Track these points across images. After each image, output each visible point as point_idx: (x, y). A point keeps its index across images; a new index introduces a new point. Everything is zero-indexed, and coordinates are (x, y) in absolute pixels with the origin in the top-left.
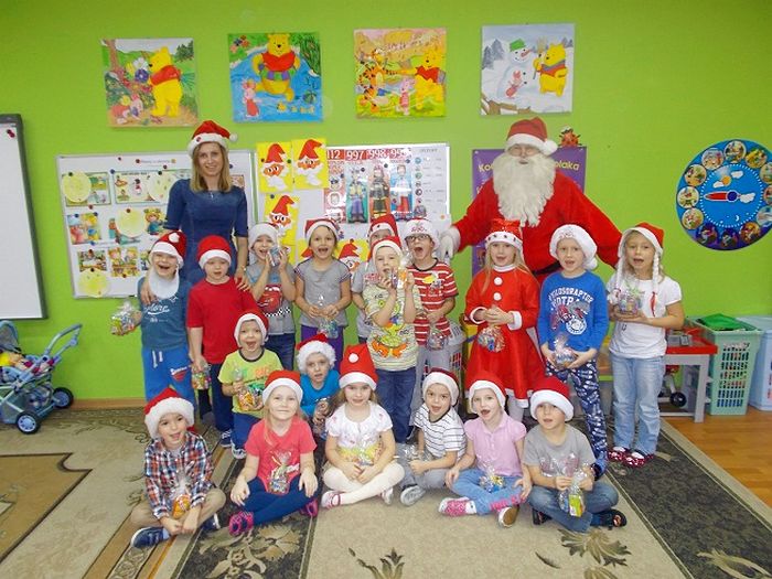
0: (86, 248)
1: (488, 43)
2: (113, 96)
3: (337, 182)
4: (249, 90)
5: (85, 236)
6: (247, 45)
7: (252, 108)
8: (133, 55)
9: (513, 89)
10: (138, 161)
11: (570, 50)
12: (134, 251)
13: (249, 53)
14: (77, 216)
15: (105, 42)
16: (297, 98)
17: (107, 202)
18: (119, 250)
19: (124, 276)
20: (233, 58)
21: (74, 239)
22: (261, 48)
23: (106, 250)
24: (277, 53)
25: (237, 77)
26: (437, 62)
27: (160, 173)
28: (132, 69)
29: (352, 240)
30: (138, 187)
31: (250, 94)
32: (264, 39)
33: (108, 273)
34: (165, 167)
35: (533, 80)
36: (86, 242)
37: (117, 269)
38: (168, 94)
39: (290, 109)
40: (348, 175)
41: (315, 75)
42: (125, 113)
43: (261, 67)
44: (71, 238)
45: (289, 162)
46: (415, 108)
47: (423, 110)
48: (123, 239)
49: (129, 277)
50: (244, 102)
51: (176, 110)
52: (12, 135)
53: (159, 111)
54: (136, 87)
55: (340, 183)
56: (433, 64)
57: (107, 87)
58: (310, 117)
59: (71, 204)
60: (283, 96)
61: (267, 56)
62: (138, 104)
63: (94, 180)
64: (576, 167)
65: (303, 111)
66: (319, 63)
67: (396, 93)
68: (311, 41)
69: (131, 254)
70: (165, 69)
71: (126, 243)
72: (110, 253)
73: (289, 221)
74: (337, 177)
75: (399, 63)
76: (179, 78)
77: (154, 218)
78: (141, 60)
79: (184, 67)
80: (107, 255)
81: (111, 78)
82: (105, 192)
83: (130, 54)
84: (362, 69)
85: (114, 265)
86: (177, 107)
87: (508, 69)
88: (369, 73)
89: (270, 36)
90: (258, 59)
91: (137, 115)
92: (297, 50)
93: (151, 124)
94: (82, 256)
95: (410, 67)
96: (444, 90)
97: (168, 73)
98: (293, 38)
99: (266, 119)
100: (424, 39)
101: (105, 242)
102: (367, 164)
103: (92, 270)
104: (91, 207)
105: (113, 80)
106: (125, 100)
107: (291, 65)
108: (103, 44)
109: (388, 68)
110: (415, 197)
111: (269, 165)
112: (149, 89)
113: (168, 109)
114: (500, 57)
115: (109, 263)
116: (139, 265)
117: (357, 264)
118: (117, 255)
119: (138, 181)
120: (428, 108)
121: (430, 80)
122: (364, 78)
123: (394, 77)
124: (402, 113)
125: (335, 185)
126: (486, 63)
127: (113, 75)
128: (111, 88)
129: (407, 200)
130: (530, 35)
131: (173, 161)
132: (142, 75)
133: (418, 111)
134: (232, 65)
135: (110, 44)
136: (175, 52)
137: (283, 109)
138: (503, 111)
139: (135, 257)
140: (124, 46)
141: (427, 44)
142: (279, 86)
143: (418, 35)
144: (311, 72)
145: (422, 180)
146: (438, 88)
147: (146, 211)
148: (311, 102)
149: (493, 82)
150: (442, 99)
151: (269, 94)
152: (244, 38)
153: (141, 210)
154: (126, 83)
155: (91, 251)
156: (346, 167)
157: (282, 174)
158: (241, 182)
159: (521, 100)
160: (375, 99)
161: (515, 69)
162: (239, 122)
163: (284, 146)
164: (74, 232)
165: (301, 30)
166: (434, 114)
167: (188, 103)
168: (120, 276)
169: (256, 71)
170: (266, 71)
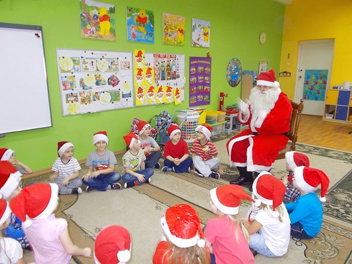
0: (69, 92)
1: (193, 24)
2: (84, 24)
4: (133, 29)
5: (69, 86)
6: (133, 11)
7: (134, 36)
8: (93, 8)
10: (92, 53)
11: (209, 29)
12: (90, 92)
13: (133, 15)
14: (66, 77)
16: (147, 34)
17: (79, 71)
18: (84, 92)
19: (86, 104)
20: (128, 16)
21: (64, 88)
22: (137, 14)
23: (78, 93)
24: (142, 17)
25: (129, 23)
27: (101, 59)
28: (93, 12)
29: (161, 86)
30: (93, 65)
31: (133, 31)
32: (138, 11)
33: (79, 103)
34: (103, 57)
35: (202, 37)
36: (69, 89)
37: (83, 101)
39: (145, 38)
41: (153, 26)
42: (89, 32)
43: (137, 21)
44: (62, 87)
45: (144, 57)
47: (179, 43)
48: (86, 88)
49: (88, 104)
50: (132, 33)
51: (108, 33)
52: (38, 37)
53: (101, 33)
54: (93, 21)
55: (158, 66)
56: (182, 28)
57: (81, 20)
58: (150, 41)
59: (64, 71)
60: (143, 33)
61: (139, 17)
62: (94, 29)
63: (74, 61)
64: (210, 64)
65: (149, 39)
66: (154, 22)
67: (173, 36)
68: (152, 14)
69: (89, 94)
70: (104, 16)
71: (86, 89)
72: (80, 94)
73: (142, 78)
74: (157, 64)
75: (174, 26)
76: (109, 20)
77: (98, 78)
78: (95, 10)
79: (111, 16)
80: (78, 95)
81: (83, 16)
82: (78, 66)
83: (91, 7)
84: (165, 26)
85: (82, 99)
88: (167, 29)
89: (140, 10)
90: (136, 18)
91: (93, 33)
92: (148, 17)
93: (99, 38)
94: (67, 95)
95: (177, 28)
97: (105, 18)
98: (147, 12)
99: (139, 41)
100: (180, 19)
101: (78, 89)
102: (166, 60)
103: (72, 102)
104: (72, 73)
105: (84, 17)
106: (88, 27)
107: (146, 22)
108: (80, 1)
109: (171, 27)
110: (177, 71)
111: (138, 58)
112: (98, 23)
113: (105, 32)
114: (196, 29)
115: (80, 98)
116: (92, 99)
117: (163, 95)
118: (83, 95)
119: (92, 62)
120: (181, 42)
121: (181, 33)
122: (165, 30)
123: (173, 31)
124: (175, 43)
126: (193, 30)
127: (84, 15)
128: (83, 20)
129: (175, 72)
130: (202, 23)
131: (106, 55)
132: (96, 17)
134: (128, 19)
135: (83, 1)
136: (108, 9)
137: (143, 38)
138: (197, 45)
140: (89, 3)
141: (181, 21)
142: (142, 29)
144: (151, 25)
145: (179, 66)
146: (183, 36)
147: (95, 75)
148: (151, 36)
149: (195, 36)
150: (183, 40)
151: (139, 32)
152: (132, 9)
153: (93, 75)
154: (89, 19)
155: (72, 93)
156: (160, 60)
157: (142, 62)
158: (129, 64)
159: (200, 43)
160: (168, 38)
161: (199, 33)
162: (129, 41)
163: (143, 51)
164: (64, 84)
165: (149, 9)
166: (182, 44)
167: (112, 31)
168: (84, 104)
169: (135, 22)
170: (138, 23)
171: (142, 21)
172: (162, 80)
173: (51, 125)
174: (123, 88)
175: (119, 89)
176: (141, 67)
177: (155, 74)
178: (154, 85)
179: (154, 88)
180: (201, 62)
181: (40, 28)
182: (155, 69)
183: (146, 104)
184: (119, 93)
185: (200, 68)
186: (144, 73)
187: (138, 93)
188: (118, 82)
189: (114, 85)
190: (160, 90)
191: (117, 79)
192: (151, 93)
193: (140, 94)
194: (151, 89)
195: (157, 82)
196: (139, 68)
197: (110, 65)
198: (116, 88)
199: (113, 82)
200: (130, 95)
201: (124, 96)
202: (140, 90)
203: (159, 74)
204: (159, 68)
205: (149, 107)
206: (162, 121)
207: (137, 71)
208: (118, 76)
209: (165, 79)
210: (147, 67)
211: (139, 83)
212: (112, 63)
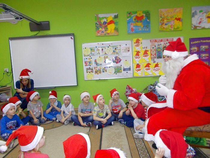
0: (88, 67)
1: (193, 11)
2: (97, 28)
3: (154, 48)
4: (132, 25)
5: (88, 64)
6: (132, 14)
7: (132, 30)
8: (103, 18)
9: (200, 23)
10: (103, 44)
13: (132, 16)
14: (86, 59)
15: (96, 15)
16: (144, 27)
17: (94, 55)
19: (98, 74)
20: (128, 18)
21: (85, 65)
22: (135, 15)
24: (139, 16)
25: (129, 22)
26: (180, 16)
27: (108, 47)
28: (102, 21)
29: (158, 63)
30: (103, 51)
31: (132, 26)
32: (136, 12)
33: (94, 73)
34: (110, 45)
35: (205, 20)
36: (88, 65)
37: (96, 72)
38: (111, 27)
39: (142, 29)
40: (157, 46)
41: (149, 21)
42: (100, 32)
43: (135, 19)
45: (141, 43)
46: (174, 28)
47: (177, 28)
48: (98, 64)
49: (99, 74)
50: (130, 28)
51: (113, 31)
52: (72, 39)
53: (108, 32)
54: (103, 26)
55: (155, 48)
56: (179, 17)
57: (96, 26)
59: (85, 56)
60: (140, 26)
61: (137, 17)
62: (104, 30)
63: (91, 49)
65: (145, 30)
66: (150, 18)
67: (169, 25)
68: (148, 12)
69: (100, 68)
72: (95, 68)
73: (140, 57)
74: (154, 47)
75: (171, 17)
76: (114, 23)
78: (105, 19)
79: (115, 20)
80: (94, 69)
81: (97, 24)
82: (94, 52)
83: (102, 18)
84: (161, 19)
85: (95, 71)
86: (113, 30)
87: (199, 17)
88: (163, 20)
89: (137, 12)
90: (134, 17)
91: (103, 32)
92: (144, 15)
93: (107, 35)
94: (87, 69)
95: (173, 18)
96: (182, 23)
97: (111, 22)
98: (144, 12)
99: (136, 32)
100: (177, 11)
101: (93, 65)
102: (162, 43)
103: (90, 73)
104: (90, 56)
105: (98, 24)
106: (100, 29)
107: (143, 18)
108: (95, 15)
109: (168, 18)
111: (136, 44)
112: (106, 26)
113: (111, 31)
114: (196, 14)
115: (94, 70)
116: (102, 71)
118: (96, 69)
119: (103, 49)
120: (178, 28)
121: (178, 21)
122: (161, 21)
123: (169, 20)
124: (171, 30)
125: (153, 49)
126: (193, 16)
127: (98, 23)
130: (205, 8)
131: (112, 44)
132: (105, 23)
133: (175, 29)
134: (128, 19)
135: (97, 15)
136: (113, 17)
137: (140, 30)
138: (198, 28)
139: (101, 69)
140: (100, 16)
141: (178, 12)
142: (139, 24)
143: (175, 10)
144: (148, 20)
146: (180, 23)
147: (104, 57)
148: (148, 27)
149: (195, 21)
150: (181, 25)
151: (137, 26)
152: (131, 12)
154: (101, 25)
155: (90, 68)
156: (156, 44)
157: (140, 46)
158: (129, 48)
159: (202, 25)
160: (164, 26)
161: (201, 17)
162: (129, 33)
163: (140, 39)
164: (85, 63)
165: (146, 10)
166: (180, 29)
167: (116, 29)
168: (97, 74)
169: (134, 21)
170: (136, 20)
171: (139, 19)
172: (158, 58)
173: (76, 85)
174: (123, 64)
175: (121, 65)
176: (139, 50)
177: (151, 54)
178: (151, 62)
179: (150, 64)
180: (205, 41)
181: (73, 35)
182: (151, 50)
183: (143, 76)
184: (121, 68)
185: (204, 47)
186: (141, 54)
187: (136, 68)
188: (120, 60)
189: (117, 63)
190: (157, 65)
191: (120, 59)
192: (147, 68)
193: (138, 68)
194: (148, 65)
195: (154, 60)
196: (137, 51)
197: (114, 50)
198: (119, 65)
199: (116, 61)
200: (129, 69)
201: (124, 70)
202: (138, 66)
203: (155, 54)
204: (155, 50)
205: (147, 78)
206: (151, 88)
207: (135, 53)
208: (120, 57)
209: (161, 58)
210: (144, 50)
211: (137, 61)
212: (116, 49)
